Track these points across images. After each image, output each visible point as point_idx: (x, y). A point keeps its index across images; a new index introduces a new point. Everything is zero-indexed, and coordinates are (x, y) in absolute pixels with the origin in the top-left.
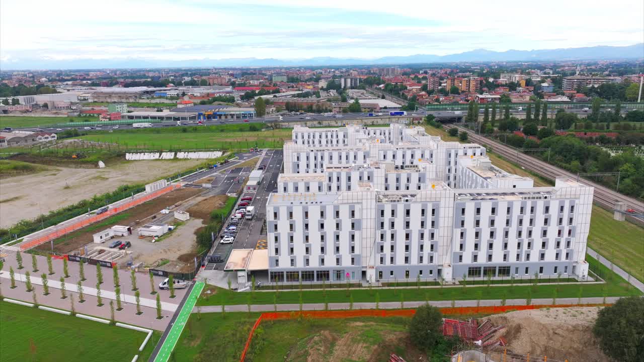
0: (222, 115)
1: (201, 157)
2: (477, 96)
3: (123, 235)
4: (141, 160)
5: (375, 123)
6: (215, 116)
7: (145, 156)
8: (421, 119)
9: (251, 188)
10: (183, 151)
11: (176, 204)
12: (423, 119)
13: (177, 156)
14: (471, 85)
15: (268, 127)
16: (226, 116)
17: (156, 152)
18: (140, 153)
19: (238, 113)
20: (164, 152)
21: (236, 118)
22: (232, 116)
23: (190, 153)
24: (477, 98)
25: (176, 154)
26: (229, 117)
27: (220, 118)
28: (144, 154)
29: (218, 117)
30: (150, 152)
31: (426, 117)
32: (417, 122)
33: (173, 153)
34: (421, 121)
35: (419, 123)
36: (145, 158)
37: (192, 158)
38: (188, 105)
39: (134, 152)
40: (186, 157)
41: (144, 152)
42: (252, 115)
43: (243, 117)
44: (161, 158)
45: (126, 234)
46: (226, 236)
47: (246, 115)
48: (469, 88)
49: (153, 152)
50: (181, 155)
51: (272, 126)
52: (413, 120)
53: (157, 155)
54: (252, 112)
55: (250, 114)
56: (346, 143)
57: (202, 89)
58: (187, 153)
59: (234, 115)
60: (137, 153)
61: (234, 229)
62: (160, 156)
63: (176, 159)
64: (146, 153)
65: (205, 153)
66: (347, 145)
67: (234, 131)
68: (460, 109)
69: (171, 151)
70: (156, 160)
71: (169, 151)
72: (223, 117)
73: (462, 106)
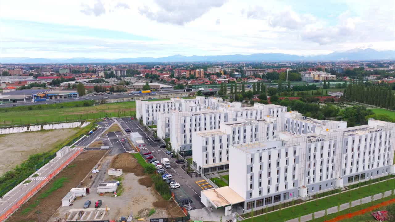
0: (52, 96)
1: (64, 127)
2: (216, 80)
3: (82, 196)
4: (11, 134)
5: (168, 97)
6: (46, 96)
7: (14, 130)
8: (194, 94)
9: (141, 146)
10: (48, 124)
11: (97, 164)
12: (195, 93)
13: (44, 128)
14: (201, 74)
15: (97, 103)
16: (56, 97)
17: (23, 126)
18: (9, 128)
19: (65, 94)
20: (31, 126)
21: (63, 98)
22: (61, 96)
23: (54, 125)
24: (216, 81)
25: (42, 127)
26: (58, 98)
27: (51, 98)
28: (13, 129)
29: (49, 98)
30: (19, 127)
31: (197, 92)
32: (192, 95)
33: (40, 126)
34: (194, 95)
35: (193, 96)
36: (14, 132)
37: (57, 128)
38: (12, 90)
39: (3, 128)
40: (51, 128)
41: (13, 127)
42: (76, 95)
43: (69, 97)
44: (29, 130)
45: (85, 194)
46: (172, 183)
47: (71, 96)
48: (200, 75)
49: (21, 126)
50: (46, 127)
51: (99, 102)
52: (190, 94)
53: (25, 129)
54: (76, 93)
55: (75, 95)
56: (180, 110)
57: (8, 78)
58: (51, 125)
59: (62, 95)
60: (6, 128)
61: (171, 176)
62: (28, 129)
63: (43, 130)
64: (14, 128)
65: (67, 123)
66: (181, 111)
67: (72, 107)
68: (207, 87)
69: (37, 124)
70: (25, 132)
71: (36, 125)
72: (53, 98)
73: (209, 86)
